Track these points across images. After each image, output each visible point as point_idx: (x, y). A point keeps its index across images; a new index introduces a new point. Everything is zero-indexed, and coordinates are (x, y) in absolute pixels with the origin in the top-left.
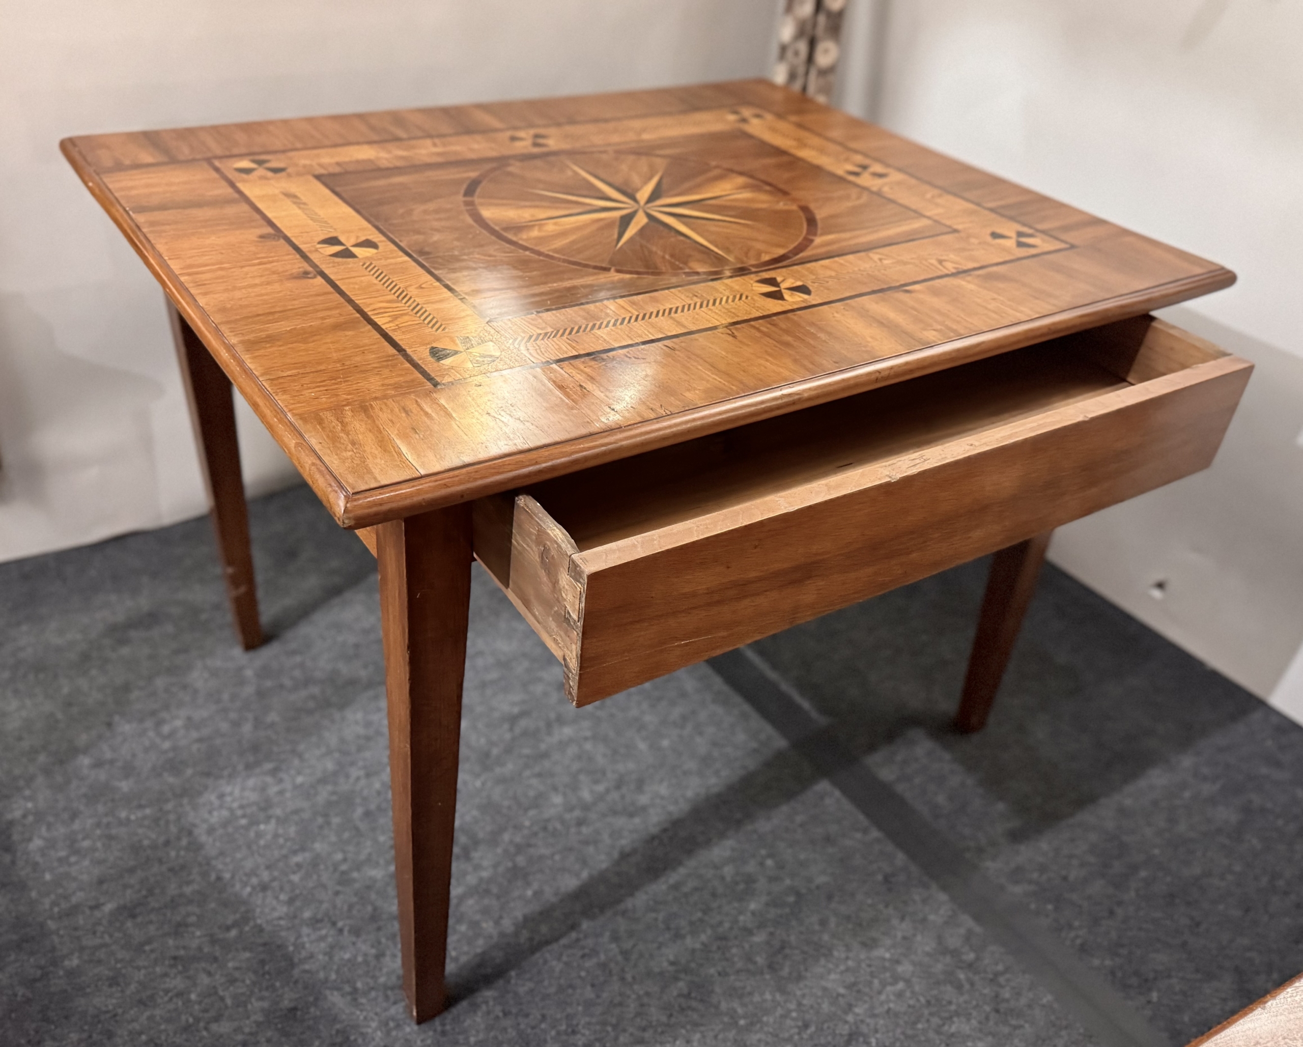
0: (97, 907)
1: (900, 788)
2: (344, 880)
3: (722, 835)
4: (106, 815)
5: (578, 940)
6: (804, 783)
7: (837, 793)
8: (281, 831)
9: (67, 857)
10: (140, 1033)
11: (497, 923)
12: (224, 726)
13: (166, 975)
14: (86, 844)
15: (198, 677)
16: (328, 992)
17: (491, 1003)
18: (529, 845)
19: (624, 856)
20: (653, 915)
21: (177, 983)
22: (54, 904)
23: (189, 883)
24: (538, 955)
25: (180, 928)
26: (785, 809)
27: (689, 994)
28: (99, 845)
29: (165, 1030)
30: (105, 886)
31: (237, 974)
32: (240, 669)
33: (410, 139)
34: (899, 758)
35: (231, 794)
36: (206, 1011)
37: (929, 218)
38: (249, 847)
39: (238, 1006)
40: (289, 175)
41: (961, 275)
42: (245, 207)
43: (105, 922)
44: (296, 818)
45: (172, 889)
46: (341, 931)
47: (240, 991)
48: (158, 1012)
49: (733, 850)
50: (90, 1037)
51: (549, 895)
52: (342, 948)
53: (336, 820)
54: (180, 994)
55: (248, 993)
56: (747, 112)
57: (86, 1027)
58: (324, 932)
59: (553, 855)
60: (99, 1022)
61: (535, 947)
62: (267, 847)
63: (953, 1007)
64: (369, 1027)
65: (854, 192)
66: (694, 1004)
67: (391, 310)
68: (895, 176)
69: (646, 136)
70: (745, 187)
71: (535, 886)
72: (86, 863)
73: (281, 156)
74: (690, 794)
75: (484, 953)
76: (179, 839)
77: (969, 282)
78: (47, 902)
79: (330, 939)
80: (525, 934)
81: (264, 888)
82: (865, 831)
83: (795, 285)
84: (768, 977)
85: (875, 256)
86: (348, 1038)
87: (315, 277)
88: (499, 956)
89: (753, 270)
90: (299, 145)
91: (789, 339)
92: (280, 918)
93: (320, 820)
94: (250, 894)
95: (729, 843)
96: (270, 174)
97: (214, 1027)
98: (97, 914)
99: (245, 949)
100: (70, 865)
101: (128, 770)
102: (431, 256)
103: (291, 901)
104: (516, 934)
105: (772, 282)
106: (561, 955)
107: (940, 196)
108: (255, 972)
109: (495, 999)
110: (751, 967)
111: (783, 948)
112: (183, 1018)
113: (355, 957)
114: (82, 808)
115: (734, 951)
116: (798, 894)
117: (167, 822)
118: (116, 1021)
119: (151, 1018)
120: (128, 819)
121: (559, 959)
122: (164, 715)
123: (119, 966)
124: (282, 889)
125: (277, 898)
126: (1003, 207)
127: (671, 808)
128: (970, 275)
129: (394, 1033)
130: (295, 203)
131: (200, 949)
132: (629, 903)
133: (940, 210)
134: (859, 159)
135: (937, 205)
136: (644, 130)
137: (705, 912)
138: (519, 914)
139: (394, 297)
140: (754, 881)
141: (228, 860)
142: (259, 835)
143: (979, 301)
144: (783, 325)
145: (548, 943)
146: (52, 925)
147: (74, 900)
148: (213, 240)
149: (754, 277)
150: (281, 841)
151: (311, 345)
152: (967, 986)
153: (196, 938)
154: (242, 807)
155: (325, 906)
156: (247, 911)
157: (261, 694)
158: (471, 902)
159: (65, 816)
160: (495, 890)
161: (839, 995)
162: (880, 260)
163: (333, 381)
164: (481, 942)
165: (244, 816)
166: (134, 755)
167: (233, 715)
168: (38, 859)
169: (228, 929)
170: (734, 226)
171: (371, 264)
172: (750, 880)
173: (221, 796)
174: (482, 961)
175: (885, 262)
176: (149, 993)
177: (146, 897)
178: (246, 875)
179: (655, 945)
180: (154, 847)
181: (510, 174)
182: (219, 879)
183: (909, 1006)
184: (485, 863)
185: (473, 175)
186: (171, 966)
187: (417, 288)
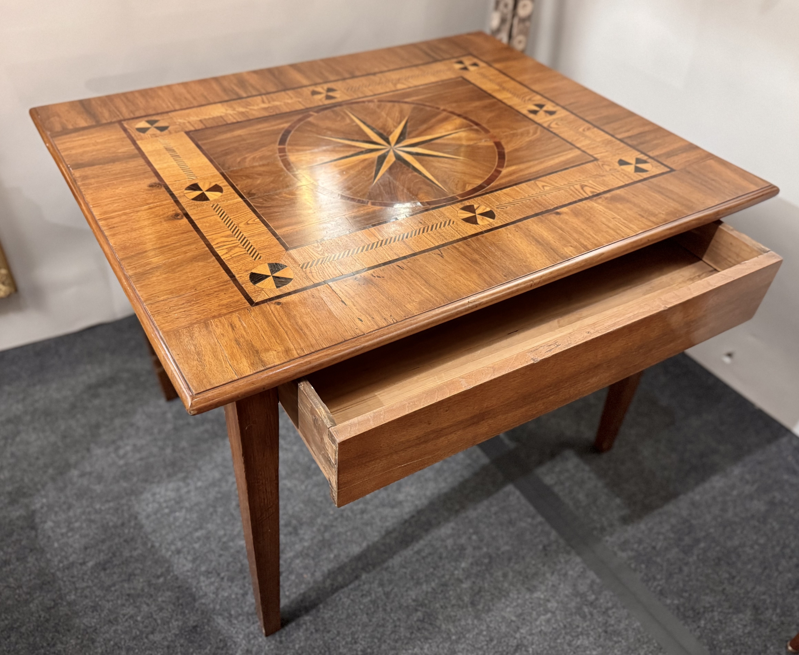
0: (84, 563)
1: (556, 489)
2: (225, 548)
3: (447, 520)
4: (88, 507)
5: (359, 585)
6: (498, 486)
7: (518, 493)
8: (188, 516)
9: (67, 533)
10: (110, 640)
11: (313, 575)
12: (155, 450)
13: (123, 605)
14: (77, 525)
15: (139, 419)
16: (215, 617)
17: (308, 624)
18: (332, 526)
19: (388, 533)
20: (404, 570)
21: (130, 610)
22: (60, 561)
23: (135, 549)
24: (336, 595)
25: (130, 577)
26: (486, 503)
27: (424, 619)
28: (84, 525)
29: (124, 639)
30: (88, 550)
31: (164, 605)
32: (164, 413)
33: (248, 97)
34: (557, 469)
35: (159, 493)
36: (146, 627)
37: (578, 148)
38: (170, 527)
39: (164, 624)
40: (170, 133)
41: (595, 198)
42: (141, 161)
43: (89, 572)
44: (197, 508)
45: (126, 554)
46: (222, 579)
47: (165, 615)
48: (119, 627)
49: (453, 529)
50: (82, 642)
51: (344, 558)
52: (223, 589)
53: (220, 510)
54: (131, 617)
55: (170, 617)
56: (467, 62)
57: (80, 636)
58: (213, 580)
59: (346, 532)
60: (87, 633)
61: (335, 589)
62: (179, 527)
63: (580, 630)
64: (238, 637)
65: (532, 128)
66: (426, 626)
67: (227, 243)
68: (561, 113)
69: (400, 86)
70: (461, 127)
71: (336, 552)
72: (77, 536)
73: (165, 116)
74: (428, 493)
75: (304, 594)
76: (129, 521)
77: (598, 204)
78: (56, 560)
79: (216, 584)
80: (328, 582)
81: (179, 552)
82: (533, 517)
83: (485, 211)
84: (470, 609)
85: (540, 183)
86: (226, 645)
87: (182, 218)
88: (313, 595)
89: (460, 199)
90: (177, 107)
91: (477, 257)
92: (188, 571)
93: (211, 510)
94: (171, 556)
95: (452, 524)
96: (158, 132)
97: (151, 637)
98: (84, 568)
99: (168, 590)
100: (68, 538)
101: (100, 479)
102: (255, 197)
103: (194, 561)
104: (324, 581)
105: (470, 209)
106: (349, 595)
107: (589, 129)
108: (174, 604)
109: (310, 622)
110: (461, 603)
111: (480, 591)
112: (134, 631)
113: (230, 595)
114: (74, 502)
115: (451, 593)
116: (490, 557)
117: (123, 511)
118: (96, 633)
119: (115, 631)
120: (100, 509)
121: (348, 597)
122: (120, 443)
123: (97, 599)
124: (189, 553)
125: (186, 559)
126: (630, 137)
127: (417, 502)
128: (600, 198)
129: (252, 642)
130: (172, 156)
131: (143, 590)
132: (390, 563)
133: (587, 142)
134: (538, 99)
135: (586, 137)
136: (399, 81)
137: (434, 569)
138: (325, 569)
139: (229, 232)
140: (465, 549)
141: (158, 535)
142: (176, 519)
143: (604, 220)
144: (474, 245)
145: (342, 587)
146: (59, 574)
147: (71, 559)
148: (120, 190)
149: (460, 205)
150: (188, 523)
151: (177, 275)
152: (589, 617)
153: (139, 583)
154: (165, 501)
155: (214, 564)
156: (169, 567)
157: (176, 429)
158: (298, 561)
159: (65, 507)
160: (312, 554)
161: (512, 621)
162: (543, 186)
163: (189, 304)
164: (303, 586)
165: (167, 507)
166: (103, 469)
167: (160, 443)
168: (51, 534)
169: (159, 577)
170: (450, 161)
171: (217, 205)
172: (462, 548)
173: (154, 495)
174: (304, 597)
175: (546, 188)
176: (114, 616)
177: (111, 558)
178: (168, 544)
179: (405, 589)
180: (115, 527)
181: (310, 123)
182: (153, 546)
183: (554, 629)
184: (306, 537)
185: (286, 125)
186: (127, 600)
187: (245, 224)
